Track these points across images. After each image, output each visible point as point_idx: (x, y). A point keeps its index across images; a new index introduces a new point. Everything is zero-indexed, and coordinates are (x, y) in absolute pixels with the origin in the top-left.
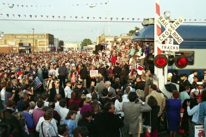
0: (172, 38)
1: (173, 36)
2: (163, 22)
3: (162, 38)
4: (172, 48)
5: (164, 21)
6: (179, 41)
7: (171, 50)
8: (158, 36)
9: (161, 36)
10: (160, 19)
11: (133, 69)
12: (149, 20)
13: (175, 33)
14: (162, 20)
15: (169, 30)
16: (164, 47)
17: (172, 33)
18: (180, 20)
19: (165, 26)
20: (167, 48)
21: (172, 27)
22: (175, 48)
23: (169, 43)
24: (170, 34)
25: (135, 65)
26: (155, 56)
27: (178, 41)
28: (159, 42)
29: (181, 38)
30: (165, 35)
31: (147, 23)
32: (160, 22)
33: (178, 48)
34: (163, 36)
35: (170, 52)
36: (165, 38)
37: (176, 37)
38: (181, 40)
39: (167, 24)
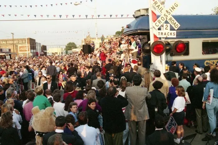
0: (169, 23)
1: (169, 21)
2: (159, 7)
3: (158, 24)
4: (169, 34)
5: (159, 5)
6: (176, 27)
7: (168, 37)
8: (153, 22)
9: (157, 22)
10: (155, 4)
11: (126, 63)
12: (141, 10)
13: (171, 18)
14: (157, 5)
15: (165, 15)
16: (160, 34)
17: (168, 18)
18: (176, 5)
19: (161, 11)
20: (164, 34)
21: (168, 12)
22: (172, 34)
23: (166, 29)
24: (167, 19)
25: (129, 59)
26: (151, 44)
28: (155, 28)
29: (177, 23)
30: (161, 21)
31: (138, 14)
32: (155, 7)
33: (175, 34)
34: (159, 21)
35: (166, 38)
36: (162, 24)
37: (172, 22)
38: (177, 26)
39: (163, 9)
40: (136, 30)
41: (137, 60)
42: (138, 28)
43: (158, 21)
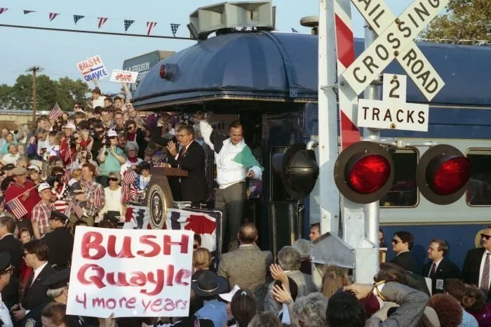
0: (403, 72)
1: (404, 64)
2: (368, 4)
4: (403, 116)
6: (430, 88)
7: (399, 126)
8: (339, 64)
13: (412, 51)
15: (391, 38)
16: (370, 113)
17: (403, 51)
19: (375, 20)
20: (382, 115)
21: (402, 26)
22: (415, 116)
23: (391, 95)
24: (396, 54)
27: (426, 88)
29: (434, 74)
30: (377, 60)
31: (213, 22)
33: (426, 116)
34: (368, 61)
36: (376, 73)
37: (416, 69)
38: (434, 84)
39: (383, 12)
40: (216, 90)
41: (214, 220)
42: (224, 84)
43: (364, 61)
